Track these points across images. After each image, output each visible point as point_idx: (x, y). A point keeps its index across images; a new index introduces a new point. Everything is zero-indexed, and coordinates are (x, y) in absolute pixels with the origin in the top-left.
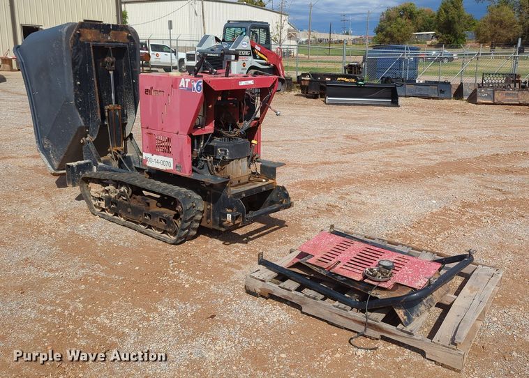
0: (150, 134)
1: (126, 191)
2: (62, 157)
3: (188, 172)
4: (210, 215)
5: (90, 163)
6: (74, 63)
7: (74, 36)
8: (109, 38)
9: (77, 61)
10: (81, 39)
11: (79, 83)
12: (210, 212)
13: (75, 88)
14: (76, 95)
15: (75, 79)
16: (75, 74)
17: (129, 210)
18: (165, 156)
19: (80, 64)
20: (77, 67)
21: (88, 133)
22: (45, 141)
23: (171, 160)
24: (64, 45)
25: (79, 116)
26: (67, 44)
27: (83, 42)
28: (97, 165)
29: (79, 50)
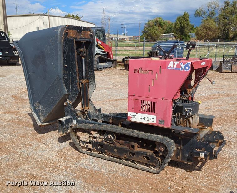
0: (136, 99)
1: (112, 137)
2: (48, 114)
3: (170, 125)
4: (179, 153)
5: (71, 118)
6: (64, 53)
7: (65, 34)
8: (81, 36)
9: (65, 51)
10: (68, 36)
11: (66, 66)
12: (180, 151)
13: (64, 69)
14: (64, 73)
15: (64, 63)
16: (64, 60)
17: (116, 150)
18: (149, 114)
19: (67, 52)
20: (65, 55)
21: (68, 98)
22: (37, 104)
23: (155, 117)
24: (59, 41)
25: (65, 87)
26: (61, 40)
27: (69, 38)
28: (76, 120)
29: (66, 44)
